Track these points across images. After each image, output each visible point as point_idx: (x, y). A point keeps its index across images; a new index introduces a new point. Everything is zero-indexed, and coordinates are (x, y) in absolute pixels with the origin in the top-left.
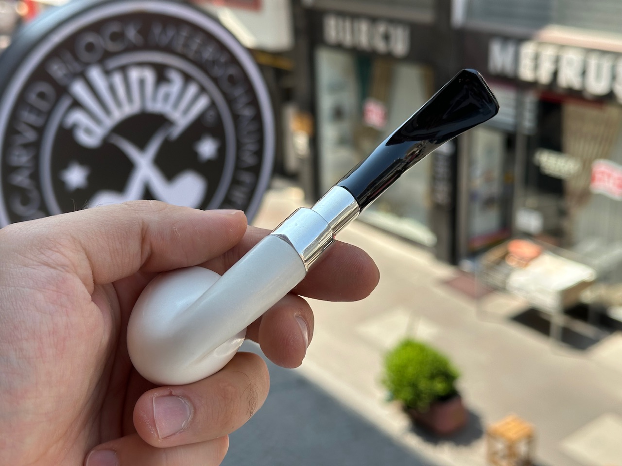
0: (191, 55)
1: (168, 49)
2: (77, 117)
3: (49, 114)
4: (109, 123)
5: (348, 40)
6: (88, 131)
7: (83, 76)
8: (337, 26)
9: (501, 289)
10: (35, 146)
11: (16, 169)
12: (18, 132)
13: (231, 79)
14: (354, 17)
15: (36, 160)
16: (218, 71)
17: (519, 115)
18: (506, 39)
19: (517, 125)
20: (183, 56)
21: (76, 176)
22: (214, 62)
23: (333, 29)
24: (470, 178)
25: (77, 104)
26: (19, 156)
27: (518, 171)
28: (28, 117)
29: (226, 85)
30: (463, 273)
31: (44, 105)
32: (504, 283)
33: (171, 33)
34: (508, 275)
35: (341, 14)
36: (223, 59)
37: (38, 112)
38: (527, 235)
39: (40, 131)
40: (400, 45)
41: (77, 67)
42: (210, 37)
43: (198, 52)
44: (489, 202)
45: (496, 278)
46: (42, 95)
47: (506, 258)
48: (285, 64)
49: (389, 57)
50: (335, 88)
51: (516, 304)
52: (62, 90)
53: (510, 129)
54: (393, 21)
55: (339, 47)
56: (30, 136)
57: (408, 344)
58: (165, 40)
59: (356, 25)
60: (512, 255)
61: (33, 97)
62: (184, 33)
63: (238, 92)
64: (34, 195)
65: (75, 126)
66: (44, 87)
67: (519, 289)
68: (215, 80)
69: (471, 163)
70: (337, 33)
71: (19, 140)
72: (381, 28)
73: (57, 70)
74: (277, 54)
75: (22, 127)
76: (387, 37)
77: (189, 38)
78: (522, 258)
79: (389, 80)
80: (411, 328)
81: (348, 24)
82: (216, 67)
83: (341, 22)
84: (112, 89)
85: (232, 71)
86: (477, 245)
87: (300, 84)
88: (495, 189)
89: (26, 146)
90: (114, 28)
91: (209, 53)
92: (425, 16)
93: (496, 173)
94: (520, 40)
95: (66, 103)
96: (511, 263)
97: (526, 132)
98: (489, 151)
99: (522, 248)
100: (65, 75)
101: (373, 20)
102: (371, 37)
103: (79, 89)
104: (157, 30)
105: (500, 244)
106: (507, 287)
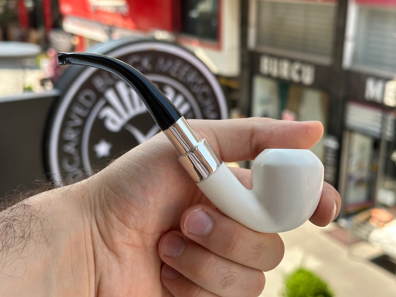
0: (181, 78)
1: (167, 74)
2: (108, 112)
3: (91, 109)
4: (126, 117)
5: (275, 72)
6: (113, 122)
7: (113, 87)
8: (268, 64)
9: (365, 240)
10: (80, 129)
11: (67, 142)
12: (71, 120)
13: (204, 95)
14: (280, 58)
15: (80, 137)
16: (196, 89)
17: (383, 127)
18: (377, 78)
19: (381, 134)
20: (176, 79)
21: (103, 149)
22: (194, 83)
23: (266, 65)
24: (348, 166)
25: (108, 104)
26: (70, 134)
27: (381, 163)
28: (78, 110)
29: (200, 98)
30: (340, 227)
31: (88, 104)
32: (367, 236)
33: (169, 64)
34: (370, 232)
35: (272, 56)
36: (200, 81)
37: (84, 107)
38: (385, 206)
39: (85, 119)
40: (308, 77)
41: (110, 81)
42: (193, 68)
43: (185, 76)
44: (360, 182)
45: (362, 233)
46: (88, 98)
47: (370, 220)
48: (233, 85)
49: (301, 85)
50: (265, 102)
51: (374, 251)
52: (100, 95)
53: (377, 136)
54: (304, 62)
55: (269, 76)
56: (78, 122)
57: (301, 271)
58: (165, 68)
59: (281, 63)
60: (374, 219)
61: (82, 98)
62: (178, 64)
63: (208, 103)
64: (77, 158)
65: (105, 118)
66: (89, 93)
67: (378, 241)
68: (194, 95)
69: (350, 156)
70: (269, 67)
71: (71, 124)
72: (297, 66)
73: (99, 83)
74: (229, 78)
75: (73, 116)
76: (300, 72)
77: (180, 68)
78: (380, 221)
79: (300, 99)
80: (303, 261)
81: (275, 63)
82: (195, 87)
83: (271, 61)
84: (130, 96)
85: (205, 89)
86: (351, 209)
87: (242, 98)
88: (365, 174)
89: (75, 128)
90: (135, 59)
91: (191, 78)
92: (326, 61)
93: (366, 164)
94: (386, 80)
95: (101, 103)
96: (373, 223)
97: (388, 139)
98: (362, 149)
99: (380, 214)
100: (103, 86)
101: (292, 61)
102: (290, 71)
103: (110, 95)
104: (161, 62)
105: (366, 210)
106: (369, 240)
